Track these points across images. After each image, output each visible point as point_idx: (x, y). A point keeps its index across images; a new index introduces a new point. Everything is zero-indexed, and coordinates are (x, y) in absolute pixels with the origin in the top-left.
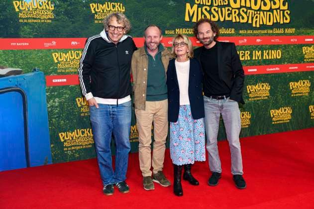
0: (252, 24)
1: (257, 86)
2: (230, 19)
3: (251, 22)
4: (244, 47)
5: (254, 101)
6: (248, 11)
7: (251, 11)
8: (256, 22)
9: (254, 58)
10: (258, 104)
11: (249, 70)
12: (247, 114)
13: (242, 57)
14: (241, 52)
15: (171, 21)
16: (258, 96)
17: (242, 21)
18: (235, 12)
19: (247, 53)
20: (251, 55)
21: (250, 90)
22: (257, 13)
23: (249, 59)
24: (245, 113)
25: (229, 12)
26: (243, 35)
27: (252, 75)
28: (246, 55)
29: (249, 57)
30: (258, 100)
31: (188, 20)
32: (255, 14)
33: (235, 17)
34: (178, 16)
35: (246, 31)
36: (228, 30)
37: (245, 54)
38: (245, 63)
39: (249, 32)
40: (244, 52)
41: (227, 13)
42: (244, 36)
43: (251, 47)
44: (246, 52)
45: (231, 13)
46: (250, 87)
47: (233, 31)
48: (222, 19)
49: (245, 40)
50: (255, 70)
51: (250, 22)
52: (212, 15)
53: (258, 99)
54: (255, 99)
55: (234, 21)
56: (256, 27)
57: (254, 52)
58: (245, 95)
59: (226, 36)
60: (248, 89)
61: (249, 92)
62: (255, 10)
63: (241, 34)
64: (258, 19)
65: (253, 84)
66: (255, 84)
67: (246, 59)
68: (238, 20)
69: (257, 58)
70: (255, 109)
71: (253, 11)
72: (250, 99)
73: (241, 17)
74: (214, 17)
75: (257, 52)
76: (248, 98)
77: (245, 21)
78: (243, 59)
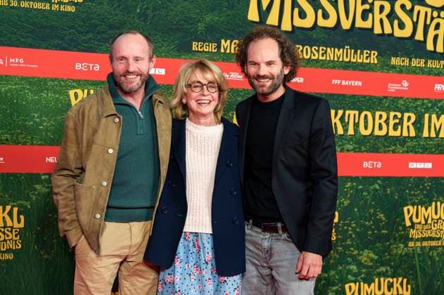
0: (425, 41)
1: (431, 209)
2: (368, 24)
3: (422, 39)
4: (401, 102)
5: (422, 248)
6: (417, 8)
7: (423, 9)
8: (436, 37)
9: (426, 134)
10: (431, 258)
11: (412, 165)
12: (401, 284)
13: (395, 128)
14: (392, 114)
15: (208, 18)
16: (433, 235)
17: (398, 33)
18: (382, 8)
19: (409, 118)
20: (418, 125)
21: (411, 219)
22: (439, 17)
23: (413, 134)
24: (396, 283)
25: (367, 7)
26: (400, 70)
27: (419, 178)
28: (405, 123)
29: (412, 128)
30: (432, 248)
31: (257, 19)
32: (432, 18)
33: (381, 21)
34: (231, 7)
35: (407, 61)
36: (362, 53)
37: (402, 119)
38: (403, 146)
39: (416, 63)
40: (399, 115)
41: (360, 9)
42: (401, 72)
43: (419, 103)
44: (406, 115)
45: (371, 10)
46: (413, 210)
47: (373, 58)
49: (405, 84)
50: (429, 165)
51: (419, 36)
52: (320, 12)
53: (434, 243)
54: (425, 244)
55: (378, 30)
56: (435, 52)
57: (427, 116)
58: (398, 231)
59: (354, 69)
60: (407, 217)
61: (408, 223)
62: (434, 8)
63: (394, 67)
64: (440, 32)
65: (422, 203)
66: (426, 204)
67: (405, 134)
68: (388, 30)
69: (433, 135)
70: (422, 269)
71: (429, 10)
72: (411, 244)
73: (396, 22)
74: (326, 16)
75: (434, 116)
76: (406, 239)
77: (407, 33)
78: (397, 133)
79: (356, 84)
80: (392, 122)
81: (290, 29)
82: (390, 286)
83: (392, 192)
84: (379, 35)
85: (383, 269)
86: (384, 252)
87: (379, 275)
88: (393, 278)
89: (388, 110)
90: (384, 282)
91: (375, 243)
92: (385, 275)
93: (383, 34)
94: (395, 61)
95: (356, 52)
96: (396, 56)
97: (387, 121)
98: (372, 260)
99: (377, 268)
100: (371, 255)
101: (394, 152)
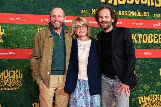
4: (158, 30)
13: (156, 40)
14: (155, 35)
36: (143, 13)
38: (159, 46)
40: (157, 35)
42: (158, 19)
47: (147, 14)
48: (137, 3)
49: (159, 24)
55: (149, 4)
58: (157, 77)
63: (155, 18)
68: (153, 4)
73: (156, 1)
78: (157, 42)
79: (141, 24)
80: (155, 38)
81: (117, 5)
82: (155, 97)
83: (155, 63)
84: (149, 6)
85: (152, 91)
86: (153, 85)
87: (151, 93)
88: (156, 95)
89: (153, 33)
90: (153, 96)
91: (149, 82)
92: (153, 93)
93: (151, 6)
94: (155, 15)
95: (141, 13)
96: (156, 14)
97: (153, 38)
98: (148, 88)
99: (150, 91)
100: (148, 86)
101: (155, 49)
